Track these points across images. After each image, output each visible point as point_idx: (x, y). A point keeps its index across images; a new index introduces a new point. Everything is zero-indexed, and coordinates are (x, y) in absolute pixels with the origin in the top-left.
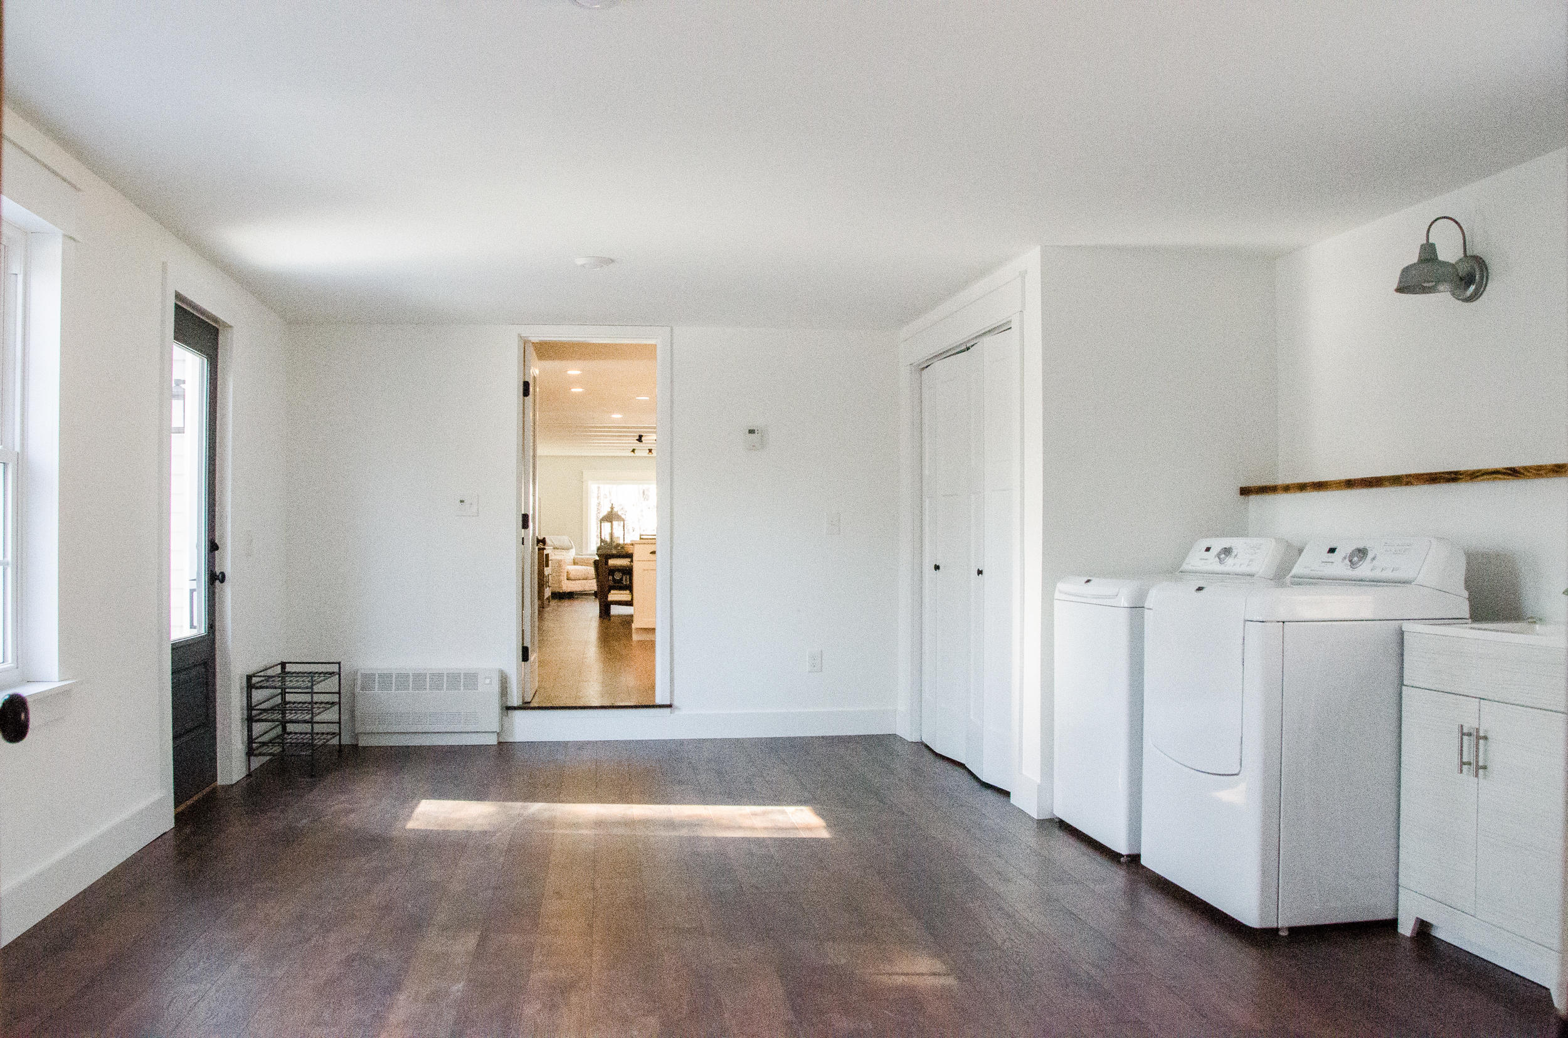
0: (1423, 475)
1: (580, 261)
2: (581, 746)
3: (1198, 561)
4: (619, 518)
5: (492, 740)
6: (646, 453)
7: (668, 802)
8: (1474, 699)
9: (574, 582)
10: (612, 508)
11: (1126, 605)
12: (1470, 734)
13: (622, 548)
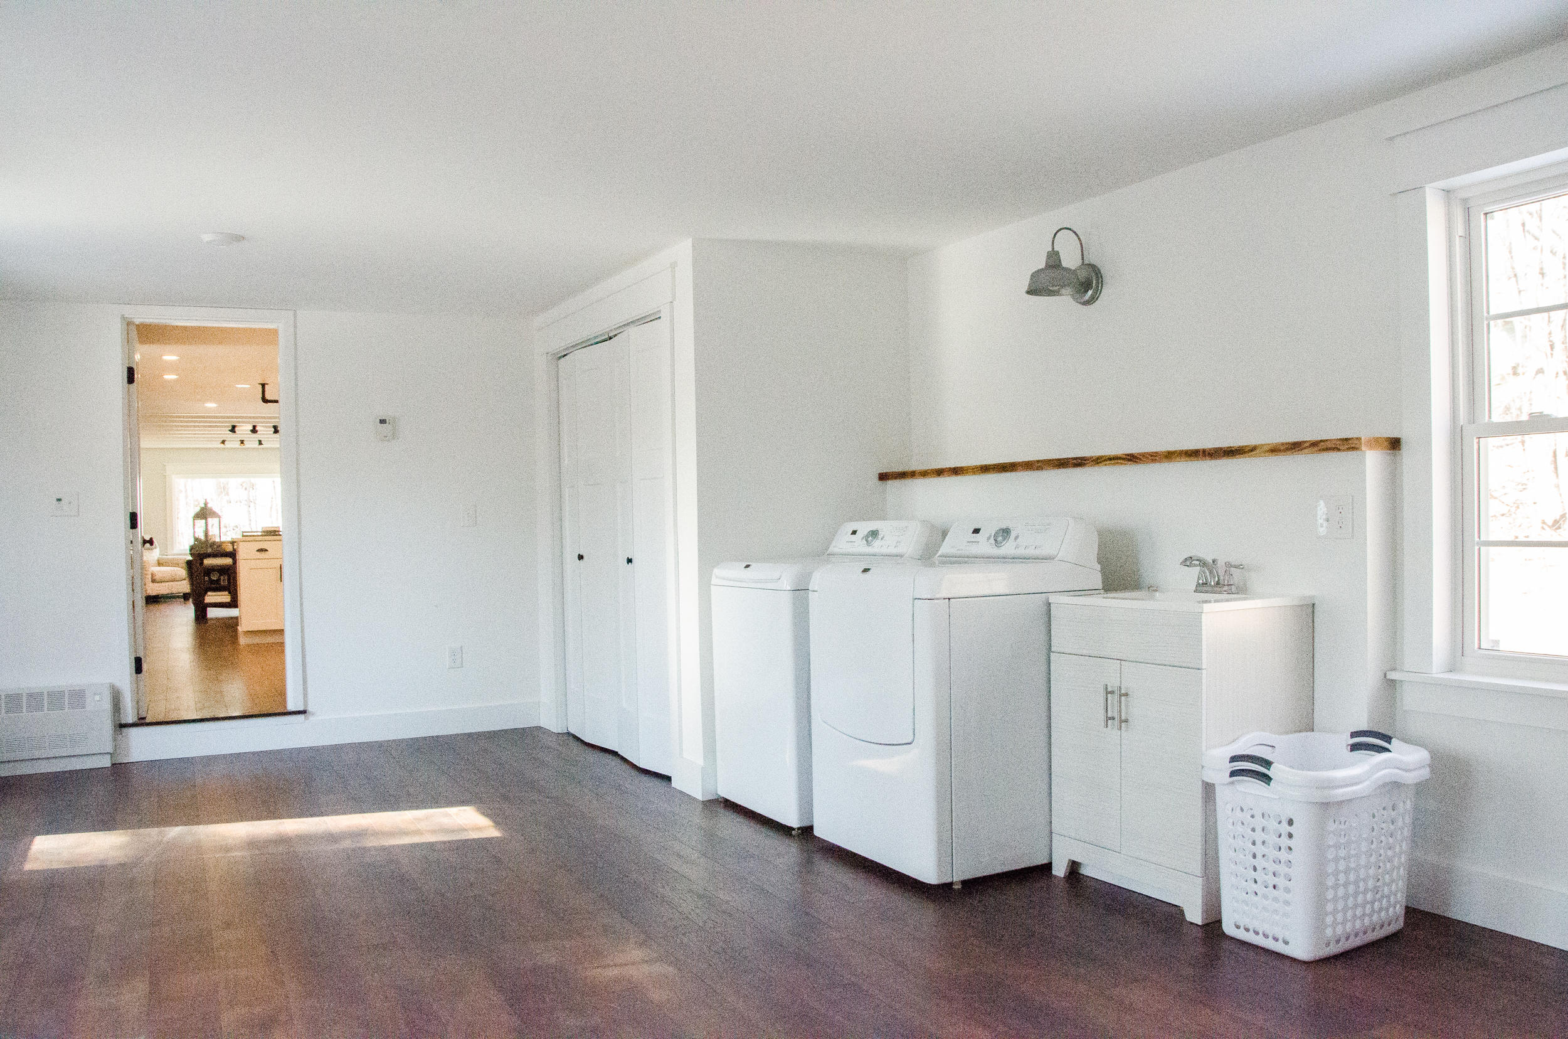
0: (1053, 460)
1: (207, 238)
2: (209, 760)
3: (843, 543)
4: (214, 514)
5: (106, 762)
6: (237, 445)
7: (322, 814)
8: (1115, 661)
9: (160, 584)
10: (206, 504)
11: (789, 588)
12: (1112, 692)
13: (219, 546)
